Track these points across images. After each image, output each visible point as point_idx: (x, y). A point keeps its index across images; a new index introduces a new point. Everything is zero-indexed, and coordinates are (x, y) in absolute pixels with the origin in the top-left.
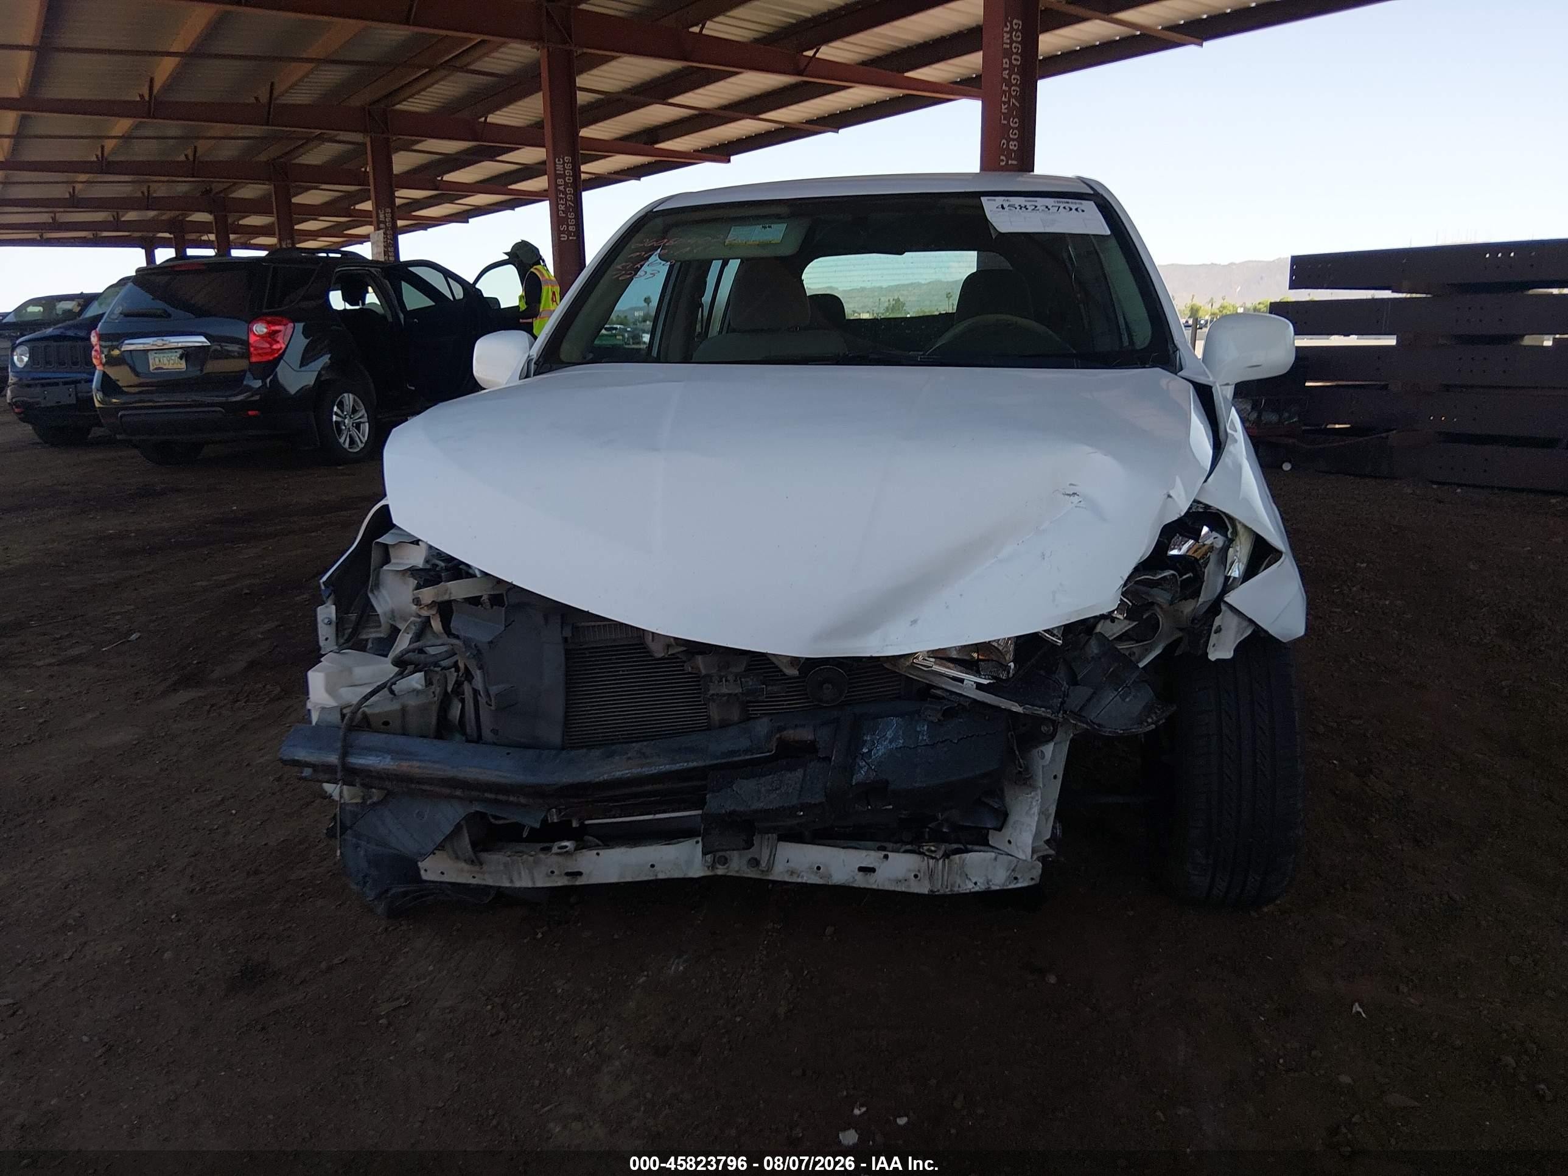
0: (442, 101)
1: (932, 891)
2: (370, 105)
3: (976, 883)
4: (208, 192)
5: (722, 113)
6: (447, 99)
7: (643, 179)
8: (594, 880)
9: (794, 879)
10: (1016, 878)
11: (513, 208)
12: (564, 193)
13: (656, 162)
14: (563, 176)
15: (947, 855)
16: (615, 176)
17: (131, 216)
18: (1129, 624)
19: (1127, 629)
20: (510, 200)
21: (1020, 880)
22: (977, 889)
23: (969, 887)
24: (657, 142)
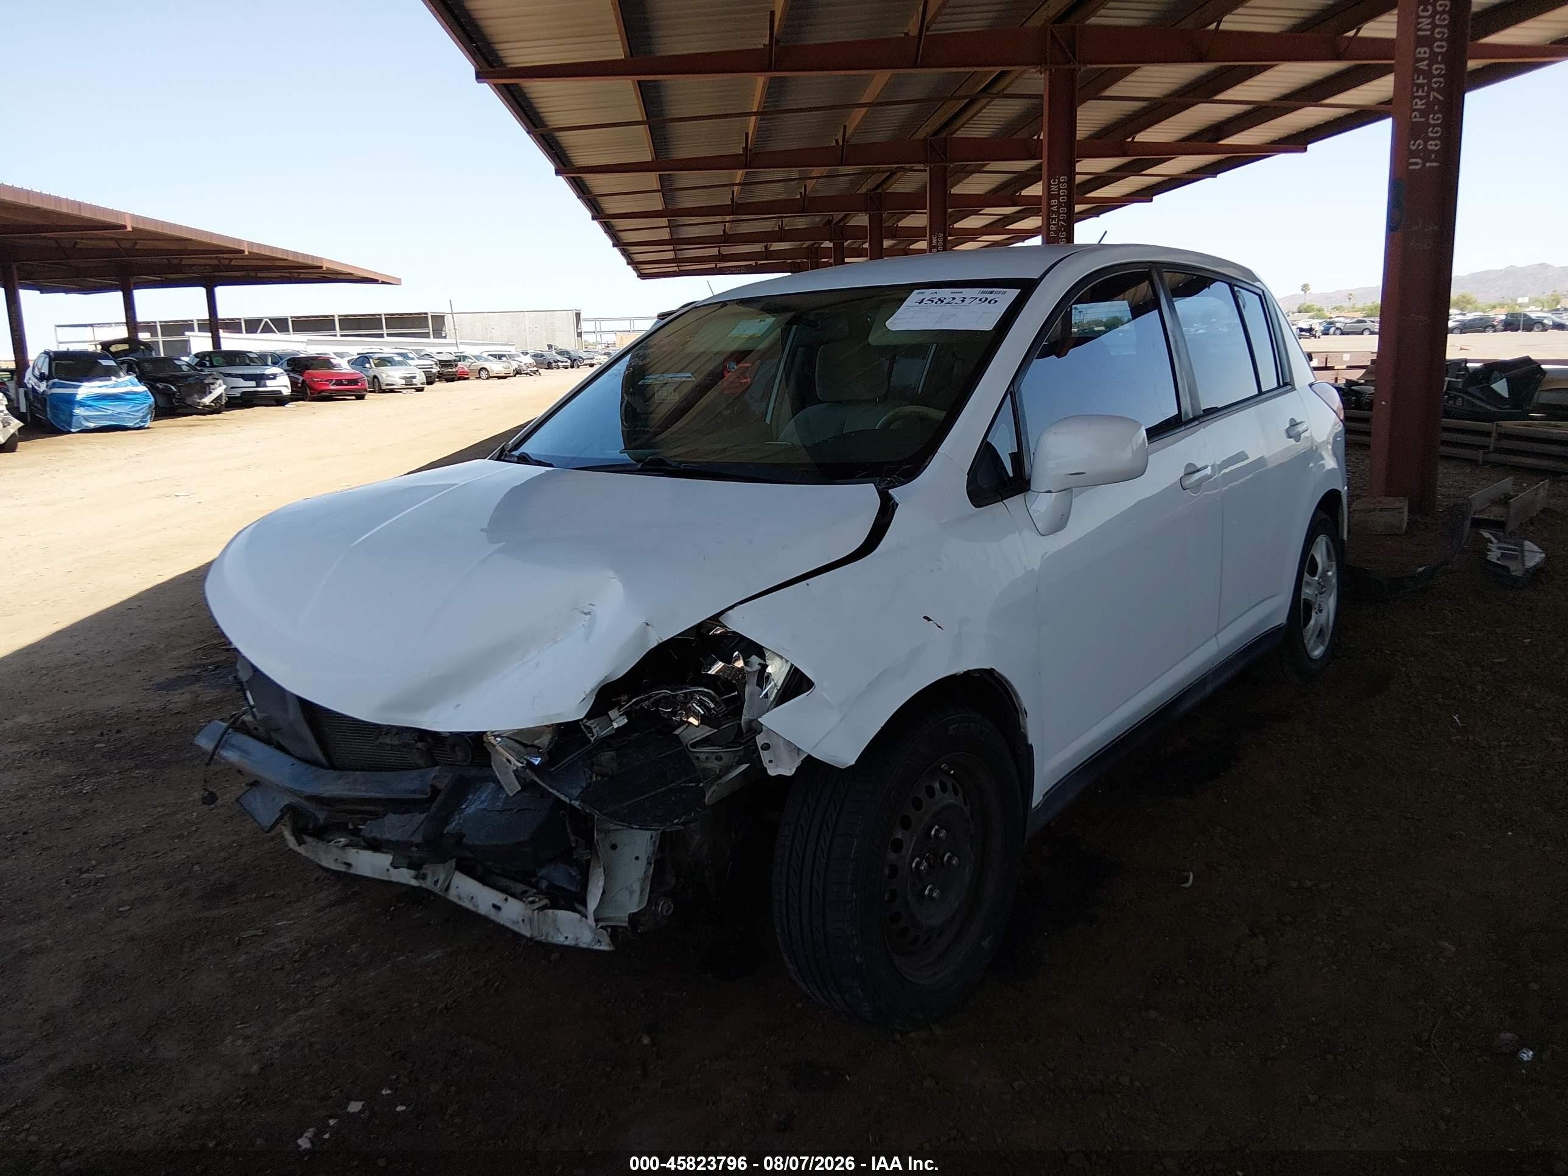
0: (1001, 123)
1: (532, 935)
2: (933, 135)
3: (567, 938)
4: (829, 222)
5: (1282, 104)
6: (1005, 121)
7: (1219, 176)
8: (359, 872)
9: (460, 903)
10: (599, 941)
11: (1097, 215)
12: (1058, 213)
13: (1227, 158)
14: (1057, 197)
15: (542, 909)
16: (1191, 176)
17: (776, 246)
18: (711, 730)
19: (707, 734)
20: (1093, 207)
21: (603, 944)
22: (567, 943)
23: (560, 939)
24: (1221, 139)
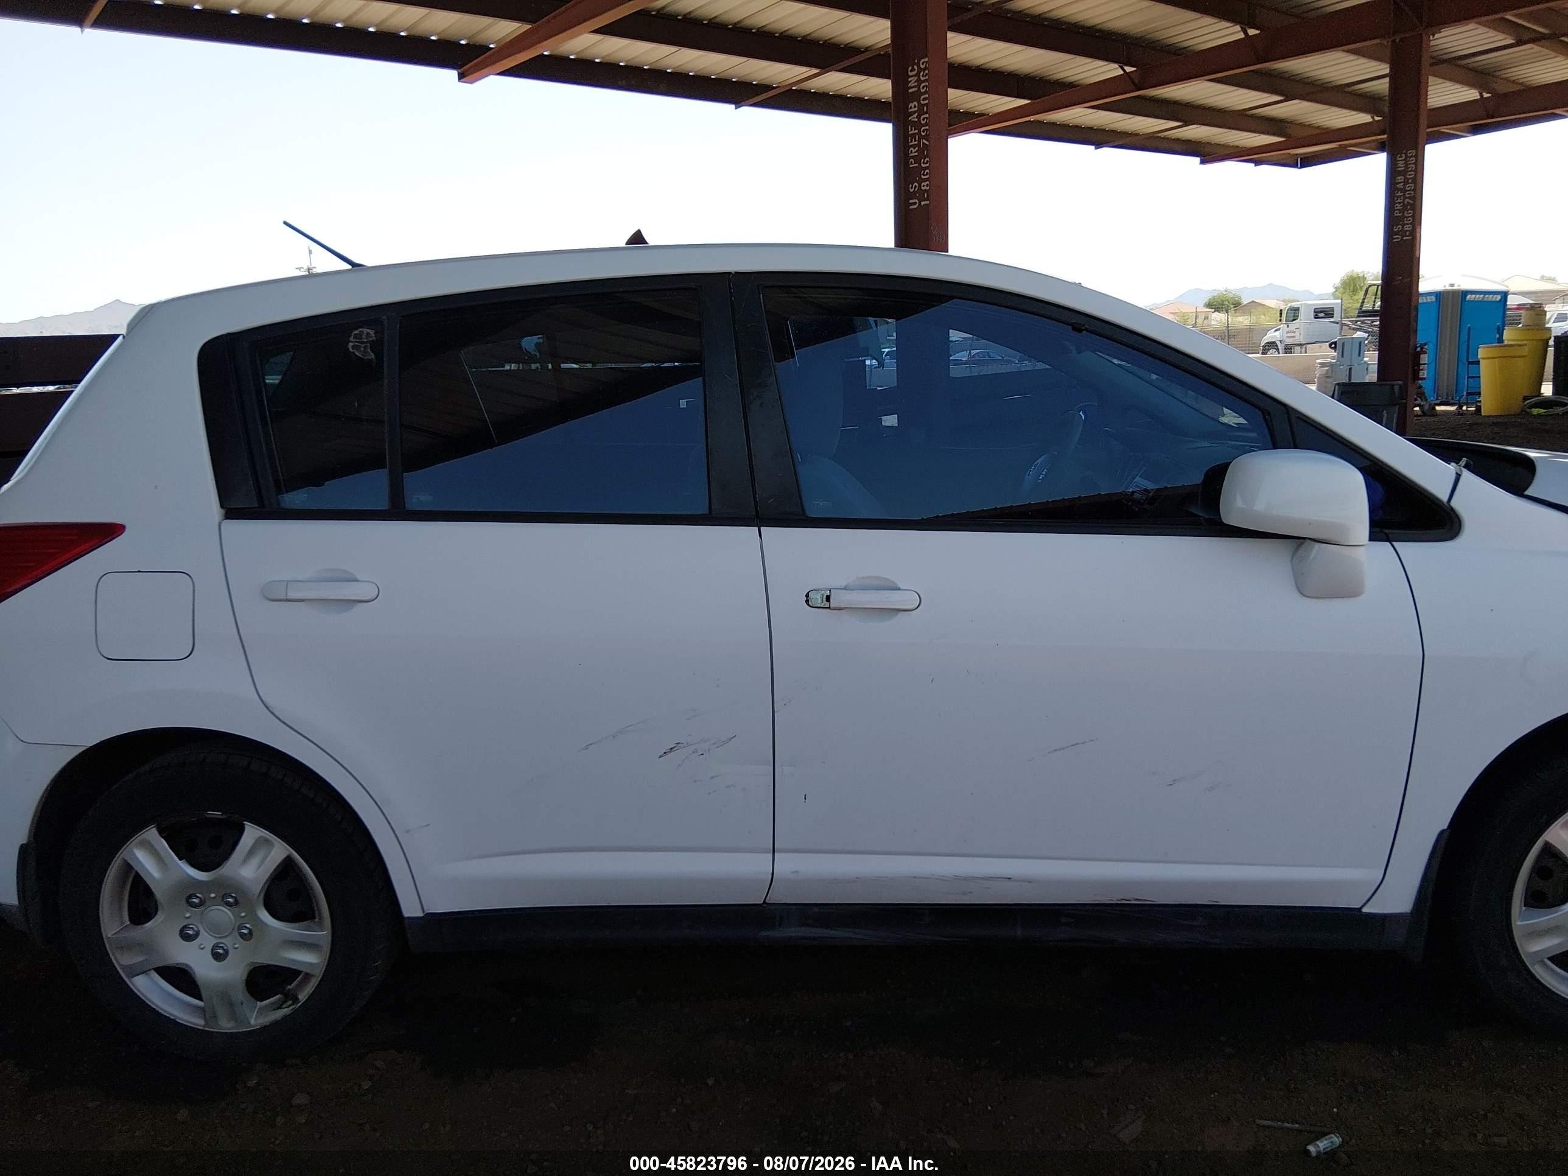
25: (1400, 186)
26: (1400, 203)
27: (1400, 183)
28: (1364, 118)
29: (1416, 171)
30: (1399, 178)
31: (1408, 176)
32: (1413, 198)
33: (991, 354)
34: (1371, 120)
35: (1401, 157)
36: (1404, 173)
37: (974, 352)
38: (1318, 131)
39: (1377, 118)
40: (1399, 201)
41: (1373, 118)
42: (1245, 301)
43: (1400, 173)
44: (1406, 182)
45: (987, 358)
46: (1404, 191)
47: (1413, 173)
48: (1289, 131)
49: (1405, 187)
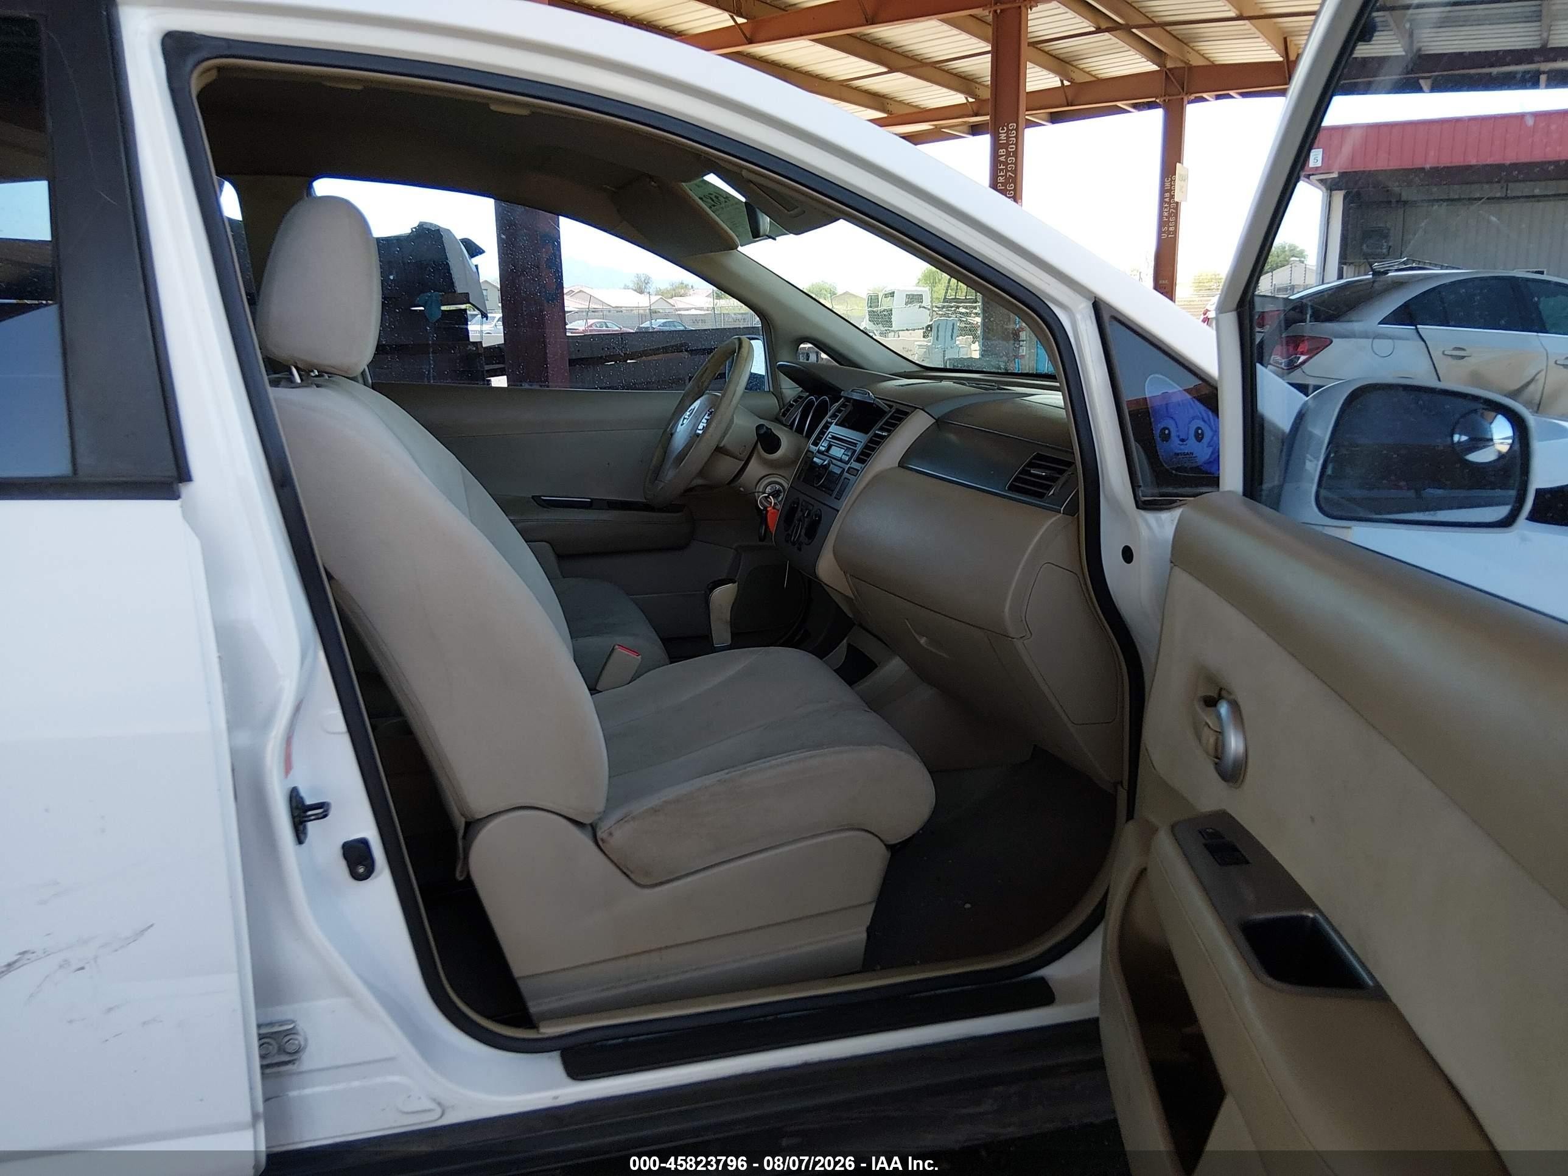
25: (1002, 159)
26: (1002, 176)
27: (1003, 155)
28: (959, 99)
29: (1016, 144)
30: (1002, 151)
31: (1010, 150)
32: (1015, 171)
33: (609, 324)
34: (965, 101)
35: (1003, 129)
36: (1006, 146)
37: (590, 322)
38: (915, 110)
39: (971, 100)
40: (1002, 174)
41: (966, 98)
42: (839, 292)
43: (1002, 146)
44: (1008, 155)
45: (604, 328)
46: (1006, 164)
47: (1014, 146)
48: (890, 108)
49: (1007, 160)
